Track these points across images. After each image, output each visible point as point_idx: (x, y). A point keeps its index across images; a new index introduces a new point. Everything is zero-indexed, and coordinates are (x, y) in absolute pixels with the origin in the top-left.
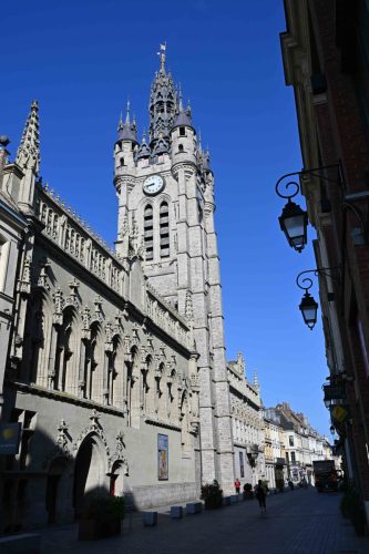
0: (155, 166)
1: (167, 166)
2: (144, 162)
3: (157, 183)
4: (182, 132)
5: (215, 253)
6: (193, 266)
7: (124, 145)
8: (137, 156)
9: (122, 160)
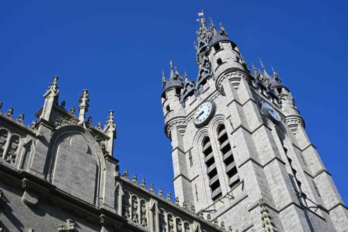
0: (202, 96)
1: (213, 88)
2: (190, 99)
3: (206, 109)
4: (218, 48)
5: (320, 167)
6: (268, 176)
7: (168, 94)
8: (183, 97)
9: (168, 108)
